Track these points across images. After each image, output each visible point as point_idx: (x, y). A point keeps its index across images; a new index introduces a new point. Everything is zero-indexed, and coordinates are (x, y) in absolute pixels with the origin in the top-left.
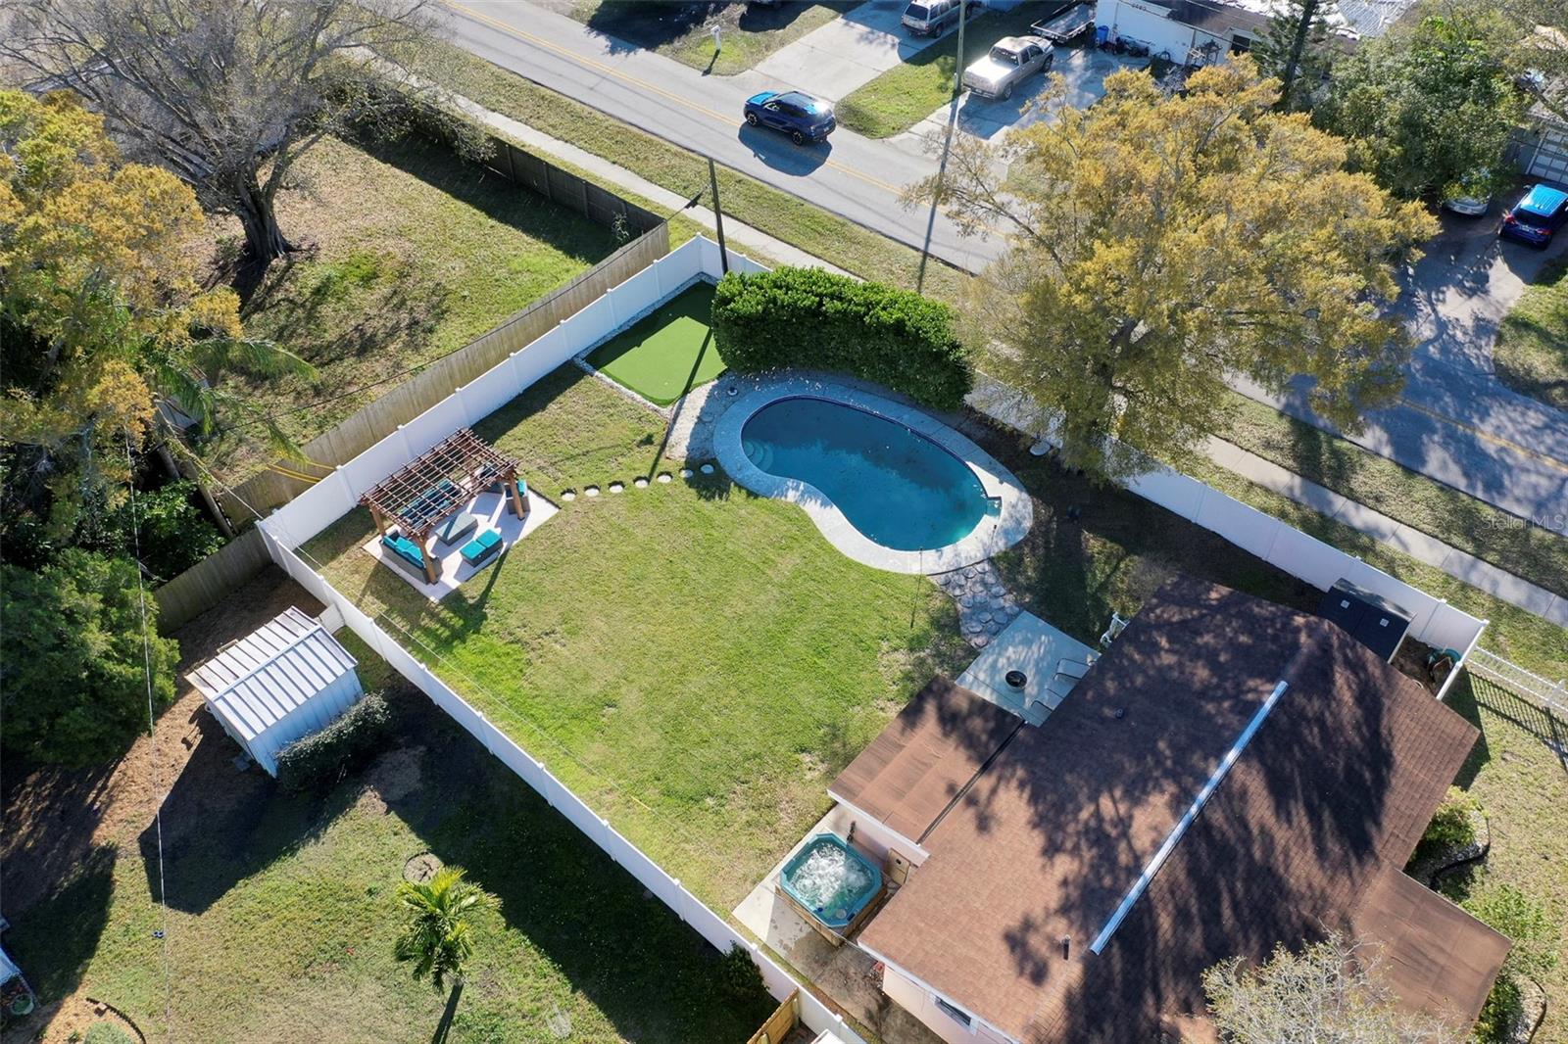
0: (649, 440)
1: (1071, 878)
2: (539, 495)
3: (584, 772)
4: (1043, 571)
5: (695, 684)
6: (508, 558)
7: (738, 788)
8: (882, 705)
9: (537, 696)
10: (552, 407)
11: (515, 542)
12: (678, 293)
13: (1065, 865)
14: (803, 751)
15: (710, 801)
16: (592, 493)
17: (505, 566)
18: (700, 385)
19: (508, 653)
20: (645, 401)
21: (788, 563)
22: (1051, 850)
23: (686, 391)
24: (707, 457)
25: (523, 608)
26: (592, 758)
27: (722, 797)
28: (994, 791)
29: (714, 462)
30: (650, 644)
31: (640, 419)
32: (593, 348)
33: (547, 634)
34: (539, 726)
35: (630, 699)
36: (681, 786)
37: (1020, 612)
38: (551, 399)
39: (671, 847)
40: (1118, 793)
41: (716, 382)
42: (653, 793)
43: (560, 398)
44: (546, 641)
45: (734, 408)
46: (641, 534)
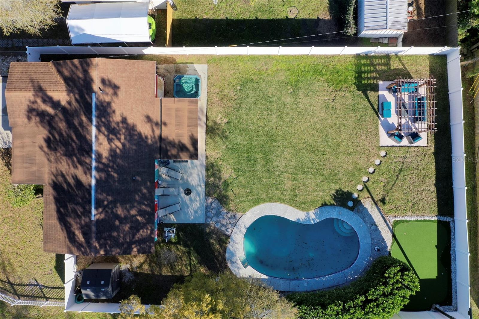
0: (383, 201)
1: (113, 114)
2: (393, 146)
3: (279, 68)
4: (210, 245)
5: (274, 119)
6: (376, 116)
7: (236, 97)
8: (219, 154)
9: (315, 78)
10: (433, 189)
11: (380, 123)
12: (453, 290)
13: (117, 118)
14: (228, 122)
15: (239, 88)
16: (377, 162)
17: (373, 111)
18: (393, 243)
19: (338, 84)
20: (403, 219)
21: (288, 185)
22: (124, 120)
23: (394, 236)
24: (356, 209)
25: (350, 101)
26: (281, 73)
27: (237, 91)
28: (153, 131)
29: (352, 209)
30: (300, 120)
31: (397, 208)
32: (452, 231)
33: (334, 99)
34: (304, 71)
35: (287, 99)
36: (249, 85)
37: (205, 222)
38: (438, 191)
39: (237, 68)
40: (118, 151)
41: (388, 249)
42: (255, 77)
43: (435, 194)
44: (332, 97)
45: (369, 241)
46: (343, 158)
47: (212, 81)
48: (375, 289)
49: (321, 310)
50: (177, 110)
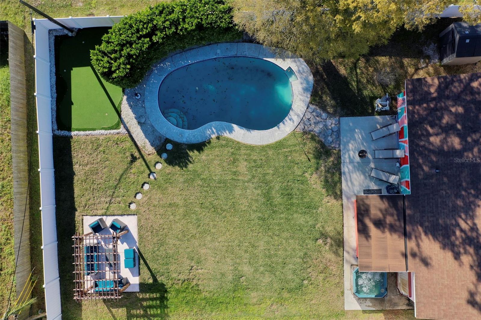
2: (122, 215)
3: (257, 306)
5: (262, 245)
6: (142, 251)
7: (309, 270)
8: (327, 201)
9: (214, 294)
10: (76, 168)
11: (137, 244)
12: (53, 53)
14: (317, 240)
15: (306, 282)
16: (139, 196)
17: (145, 256)
18: (120, 103)
19: (186, 288)
20: (109, 131)
21: (243, 167)
23: (119, 115)
24: (162, 141)
25: (172, 268)
26: (255, 300)
27: (308, 278)
29: (168, 141)
30: (230, 244)
31: (117, 144)
32: (54, 120)
33: (191, 269)
34: (227, 304)
35: (246, 269)
36: (293, 285)
37: (339, 119)
38: (70, 164)
39: (308, 306)
41: (125, 97)
42: (286, 295)
43: (74, 160)
44: (194, 272)
45: (147, 104)
46: (179, 200)
47: (338, 290)
48: (141, 50)
49: (203, 22)
50: (385, 256)
